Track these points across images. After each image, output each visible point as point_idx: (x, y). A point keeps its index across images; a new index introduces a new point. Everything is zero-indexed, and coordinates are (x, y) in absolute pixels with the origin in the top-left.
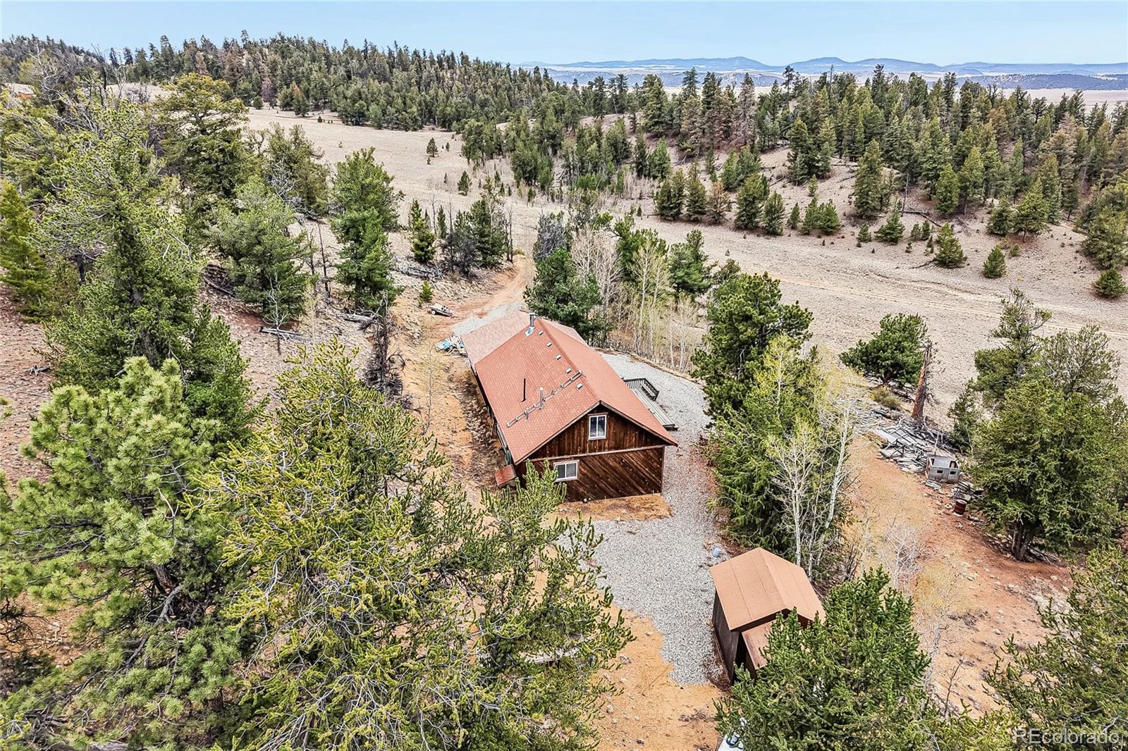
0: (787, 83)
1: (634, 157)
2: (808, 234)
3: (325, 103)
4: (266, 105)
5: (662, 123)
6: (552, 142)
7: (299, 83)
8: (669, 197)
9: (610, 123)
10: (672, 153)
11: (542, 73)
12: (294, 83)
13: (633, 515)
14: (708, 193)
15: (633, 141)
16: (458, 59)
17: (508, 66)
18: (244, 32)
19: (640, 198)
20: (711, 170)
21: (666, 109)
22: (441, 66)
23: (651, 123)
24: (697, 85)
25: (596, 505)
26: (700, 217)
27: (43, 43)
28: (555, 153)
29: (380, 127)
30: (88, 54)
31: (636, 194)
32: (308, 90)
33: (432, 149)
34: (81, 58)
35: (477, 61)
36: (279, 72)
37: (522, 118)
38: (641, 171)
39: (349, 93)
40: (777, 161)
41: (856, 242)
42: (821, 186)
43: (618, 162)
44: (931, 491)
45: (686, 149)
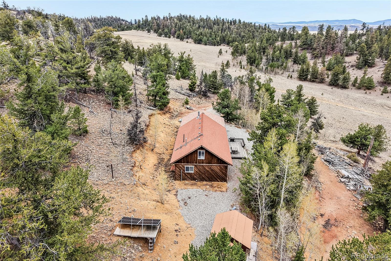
0: (363, 29)
1: (293, 56)
2: (360, 89)
3: (190, 36)
4: (172, 37)
5: (306, 44)
6: (264, 50)
7: (183, 30)
8: (303, 72)
9: (287, 44)
10: (309, 56)
11: (267, 26)
12: (181, 30)
13: (211, 189)
14: (319, 71)
15: (294, 51)
16: (238, 21)
17: (255, 24)
18: (170, 14)
19: (293, 72)
20: (323, 62)
21: (309, 39)
22: (231, 24)
23: (302, 44)
24: (324, 30)
25: (200, 183)
26: (315, 80)
27: (114, 18)
28: (264, 54)
29: (206, 45)
30: (126, 21)
31: (291, 70)
32: (185, 32)
33: (220, 52)
34: (124, 23)
35: (244, 22)
36: (177, 26)
37: (254, 42)
38: (295, 62)
39: (198, 33)
40: (352, 59)
41: (381, 93)
42: (369, 70)
43: (287, 58)
44: (355, 199)
45: (314, 54)
